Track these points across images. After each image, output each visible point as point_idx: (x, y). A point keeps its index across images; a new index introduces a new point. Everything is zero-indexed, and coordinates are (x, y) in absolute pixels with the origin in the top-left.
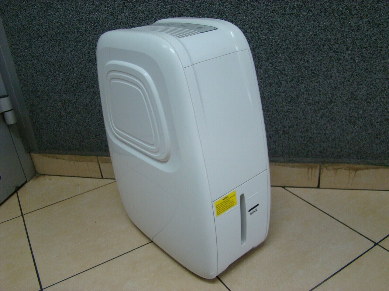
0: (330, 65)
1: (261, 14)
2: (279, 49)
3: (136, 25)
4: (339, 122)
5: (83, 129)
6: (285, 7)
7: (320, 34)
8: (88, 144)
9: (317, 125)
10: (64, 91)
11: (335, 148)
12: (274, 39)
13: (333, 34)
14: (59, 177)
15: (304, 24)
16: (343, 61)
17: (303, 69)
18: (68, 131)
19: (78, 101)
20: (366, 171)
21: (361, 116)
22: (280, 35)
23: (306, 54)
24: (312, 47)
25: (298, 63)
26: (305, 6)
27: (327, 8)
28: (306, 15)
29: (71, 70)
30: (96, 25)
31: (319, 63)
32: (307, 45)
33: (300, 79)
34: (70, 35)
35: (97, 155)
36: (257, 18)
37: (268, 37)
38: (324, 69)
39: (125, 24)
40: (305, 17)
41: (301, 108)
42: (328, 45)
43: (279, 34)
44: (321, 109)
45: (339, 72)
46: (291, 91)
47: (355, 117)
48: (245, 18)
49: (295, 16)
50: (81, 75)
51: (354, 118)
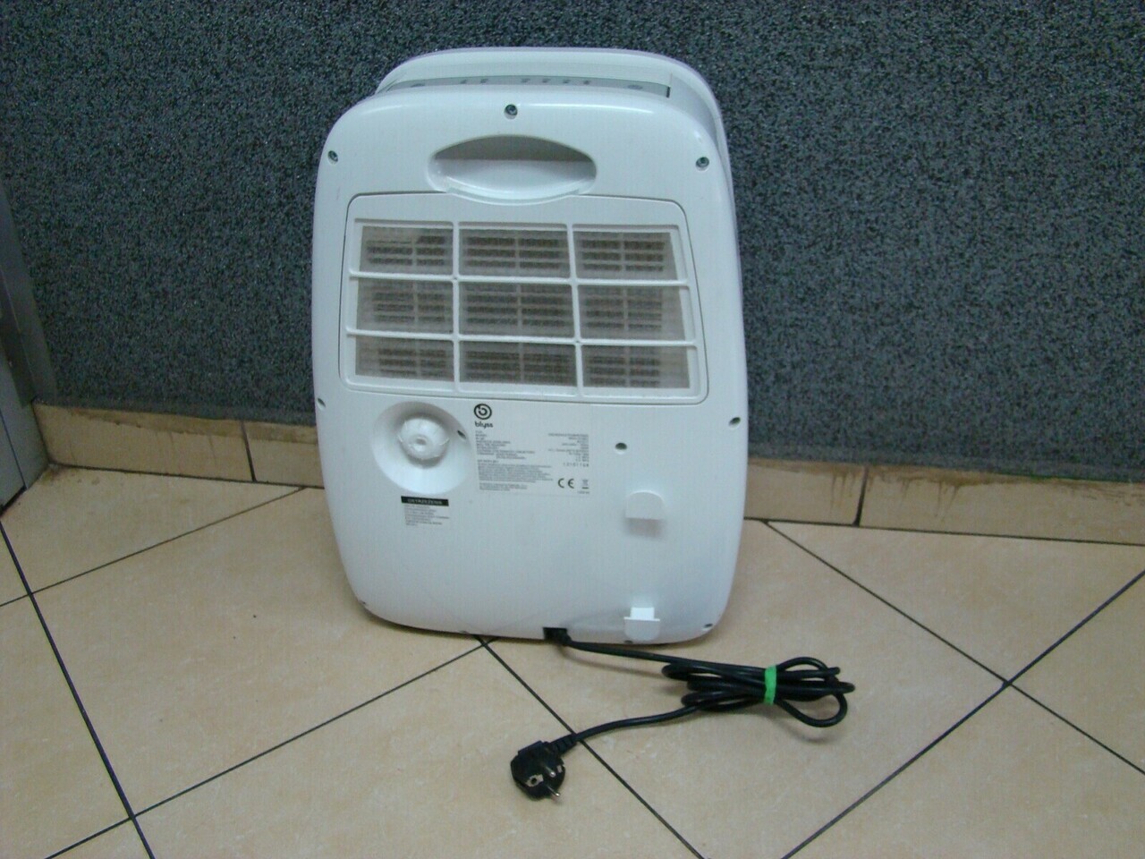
0: (919, 211)
1: (746, 60)
2: (787, 159)
3: (385, 58)
4: (927, 360)
5: (204, 344)
6: (813, 49)
7: (900, 127)
8: (214, 383)
9: (869, 363)
10: (150, 231)
11: (911, 425)
12: (775, 132)
13: (934, 132)
14: (123, 474)
15: (861, 99)
16: (953, 203)
17: (846, 217)
18: (155, 347)
19: (192, 261)
20: (982, 488)
21: (983, 347)
22: (792, 121)
23: (857, 178)
24: (875, 161)
25: (834, 201)
26: (868, 51)
27: (926, 63)
28: (868, 74)
29: (175, 170)
30: (261, 48)
31: (889, 205)
32: (861, 153)
33: (834, 243)
34: (178, 71)
35: (240, 418)
36: (734, 69)
37: (758, 125)
38: (900, 221)
39: (353, 54)
40: (864, 79)
41: (829, 318)
42: (917, 159)
43: (789, 119)
44: (882, 324)
45: (939, 230)
46: (809, 272)
47: (969, 350)
48: (702, 68)
49: (837, 75)
50: (207, 190)
51: (966, 353)
